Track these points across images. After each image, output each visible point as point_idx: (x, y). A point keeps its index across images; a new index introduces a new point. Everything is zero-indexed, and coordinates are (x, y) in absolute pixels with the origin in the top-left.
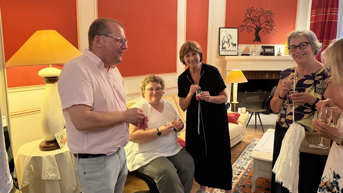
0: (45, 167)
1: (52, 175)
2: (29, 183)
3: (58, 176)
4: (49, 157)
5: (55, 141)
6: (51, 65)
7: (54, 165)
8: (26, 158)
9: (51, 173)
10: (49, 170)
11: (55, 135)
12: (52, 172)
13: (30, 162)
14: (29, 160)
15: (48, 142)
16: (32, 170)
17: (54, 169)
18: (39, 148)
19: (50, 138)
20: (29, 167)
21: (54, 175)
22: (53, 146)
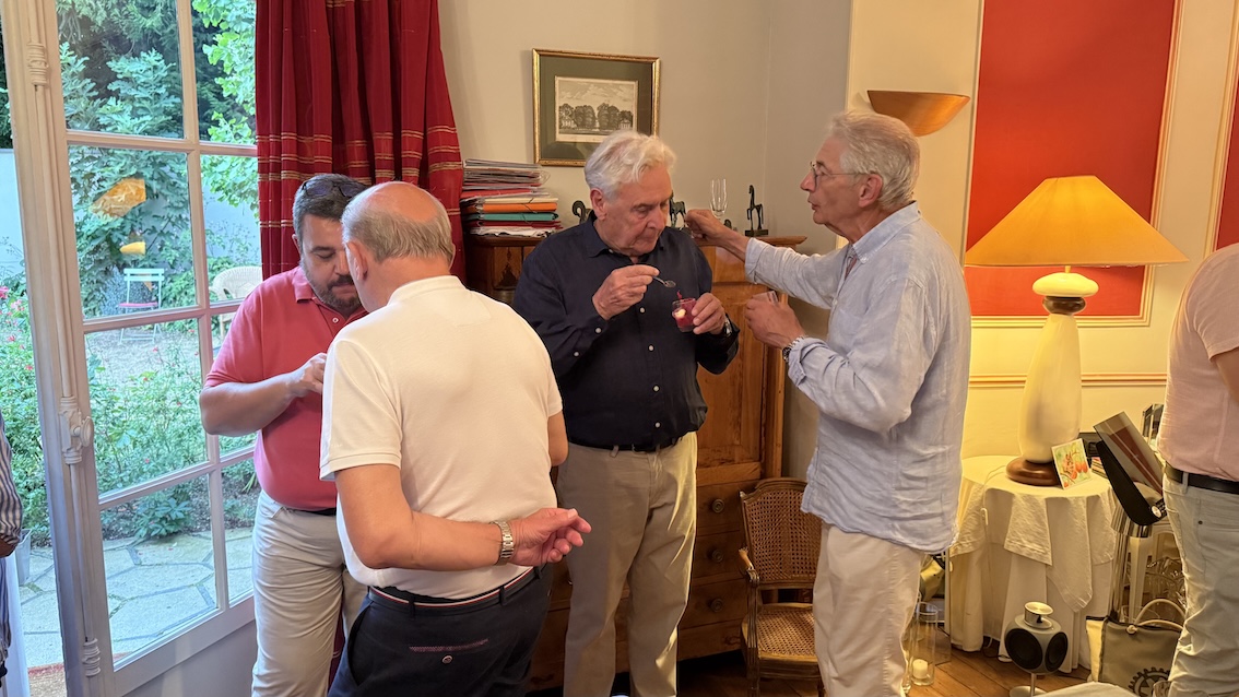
0: (1018, 521)
1: (1031, 547)
2: (972, 549)
3: (1046, 553)
4: (1029, 499)
5: (1050, 465)
6: (1067, 268)
7: (1042, 523)
8: (974, 487)
9: (1030, 542)
10: (1027, 531)
11: (1053, 448)
12: (1031, 538)
13: (982, 500)
14: (981, 494)
15: (1031, 464)
16: (984, 519)
17: (1038, 533)
18: (1006, 474)
19: (1039, 455)
20: (979, 511)
21: (1036, 547)
22: (1044, 477)
